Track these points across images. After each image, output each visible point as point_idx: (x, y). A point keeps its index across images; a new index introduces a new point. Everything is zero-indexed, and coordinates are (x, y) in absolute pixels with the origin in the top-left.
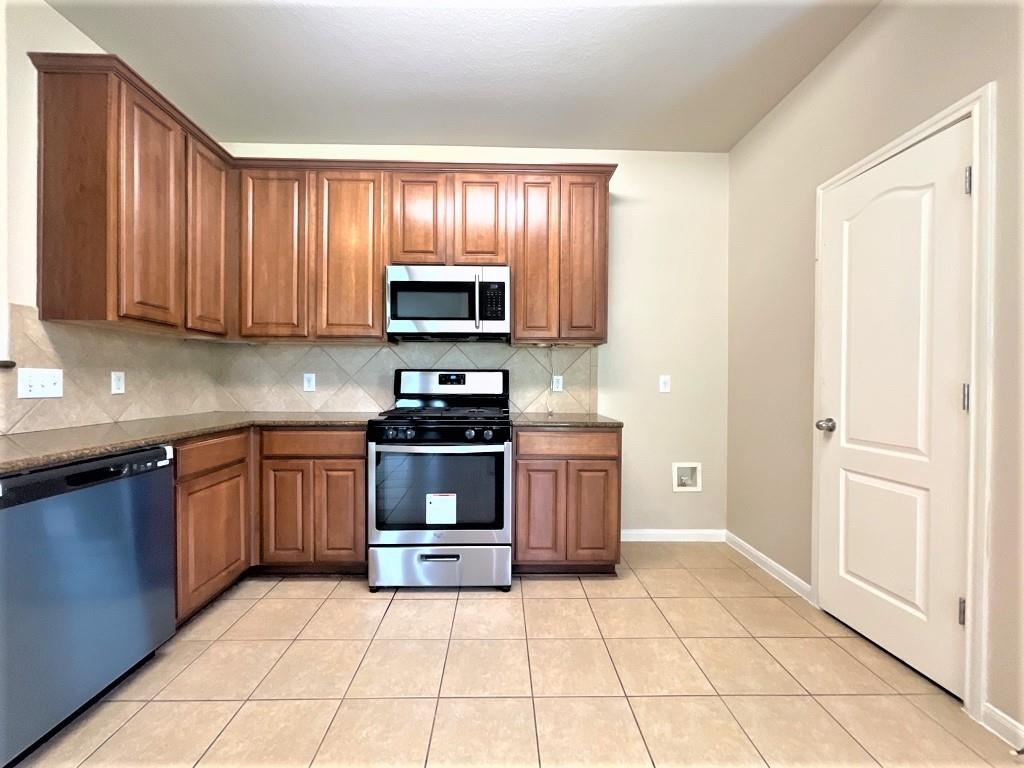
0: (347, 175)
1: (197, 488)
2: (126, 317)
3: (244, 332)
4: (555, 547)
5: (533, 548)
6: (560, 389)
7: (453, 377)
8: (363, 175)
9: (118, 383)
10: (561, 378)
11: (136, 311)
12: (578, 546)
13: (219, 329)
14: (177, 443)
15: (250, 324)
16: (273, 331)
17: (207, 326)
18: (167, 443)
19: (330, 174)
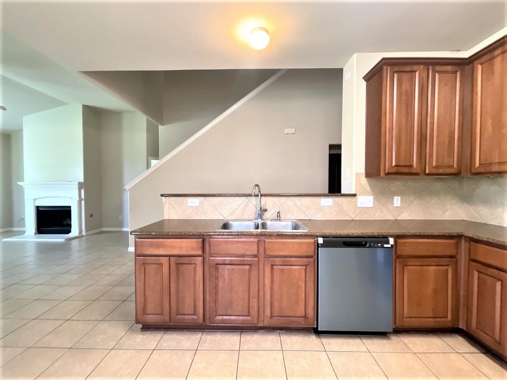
1: (410, 264)
2: (388, 174)
3: (473, 171)
9: (397, 201)
11: (394, 170)
14: (397, 237)
15: (477, 164)
17: (441, 171)
18: (391, 236)
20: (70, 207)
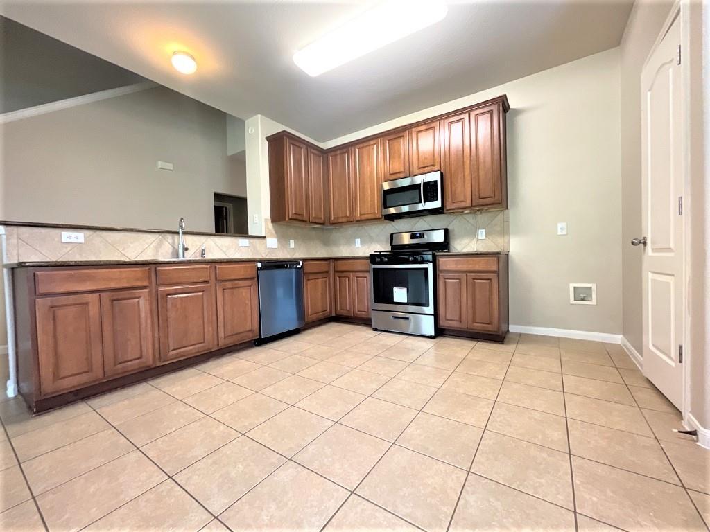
0: (365, 144)
1: (311, 278)
2: (291, 219)
3: (331, 222)
4: (460, 320)
5: (448, 320)
6: (484, 237)
7: (418, 235)
8: (372, 142)
9: (292, 244)
10: (484, 231)
11: (294, 217)
12: (474, 322)
13: (322, 222)
14: (304, 260)
15: (333, 218)
16: (340, 220)
17: (317, 221)
18: (300, 260)
19: (358, 146)
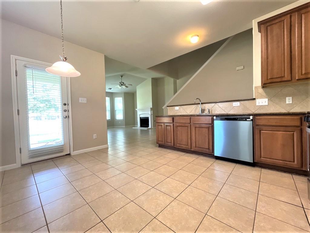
1: (264, 129)
9: (289, 100)
11: (269, 82)
17: (309, 76)
20: (148, 117)
